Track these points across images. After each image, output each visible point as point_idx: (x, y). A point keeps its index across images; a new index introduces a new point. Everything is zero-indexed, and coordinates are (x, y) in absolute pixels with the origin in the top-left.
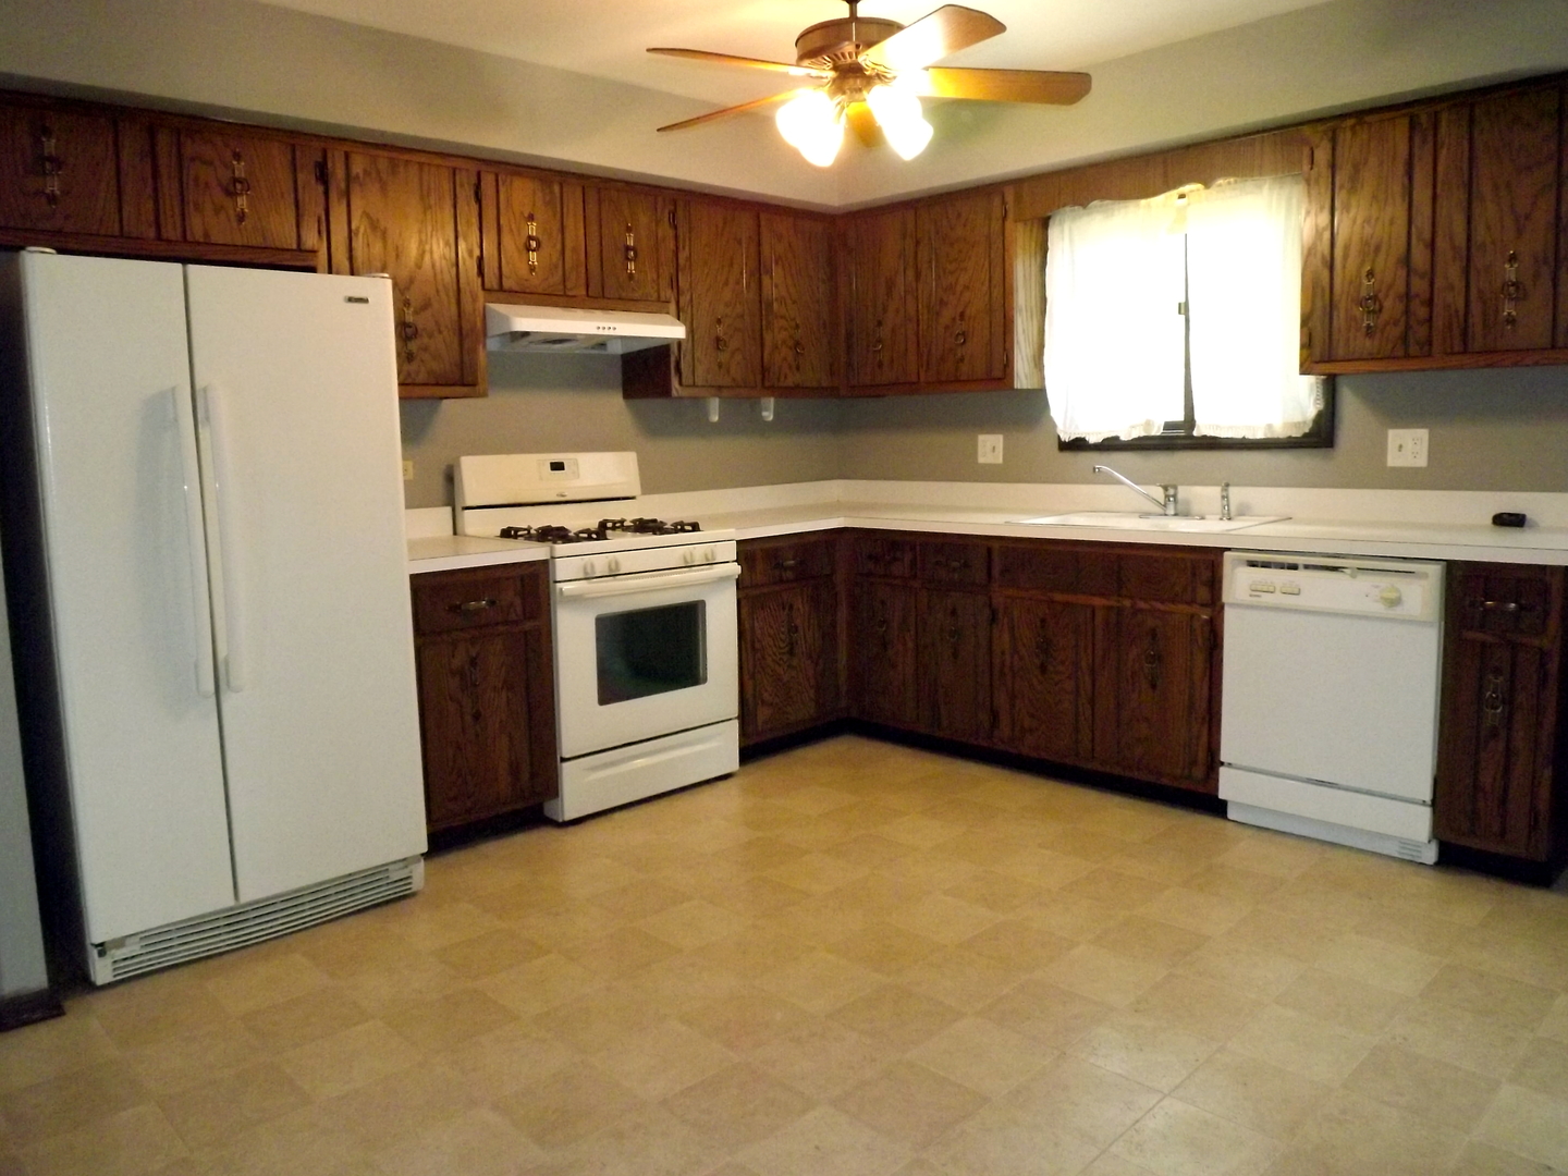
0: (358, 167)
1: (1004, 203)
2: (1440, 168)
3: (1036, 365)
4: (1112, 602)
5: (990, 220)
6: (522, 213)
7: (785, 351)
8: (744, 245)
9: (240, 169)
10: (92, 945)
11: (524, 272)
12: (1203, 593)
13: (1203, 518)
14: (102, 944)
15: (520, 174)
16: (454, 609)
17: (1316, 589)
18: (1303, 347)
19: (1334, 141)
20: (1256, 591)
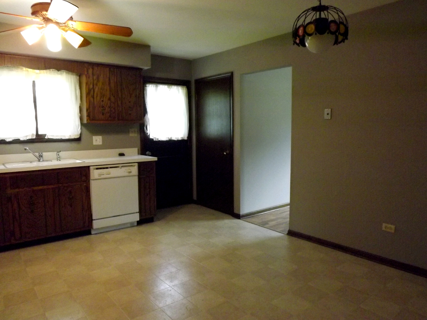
12: (84, 178)
20: (100, 175)
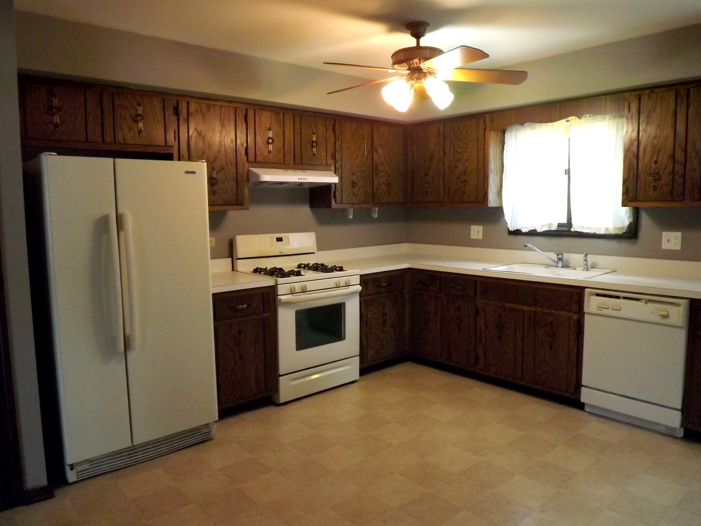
0: (193, 107)
1: (485, 122)
2: (690, 112)
3: (498, 196)
4: (533, 309)
5: (478, 129)
6: (266, 127)
7: (383, 187)
8: (366, 139)
9: (140, 110)
10: (68, 465)
11: (266, 153)
12: (575, 307)
13: (575, 269)
14: (72, 465)
15: (265, 110)
16: (232, 308)
17: (629, 308)
18: (623, 194)
19: (640, 100)
20: (600, 308)
